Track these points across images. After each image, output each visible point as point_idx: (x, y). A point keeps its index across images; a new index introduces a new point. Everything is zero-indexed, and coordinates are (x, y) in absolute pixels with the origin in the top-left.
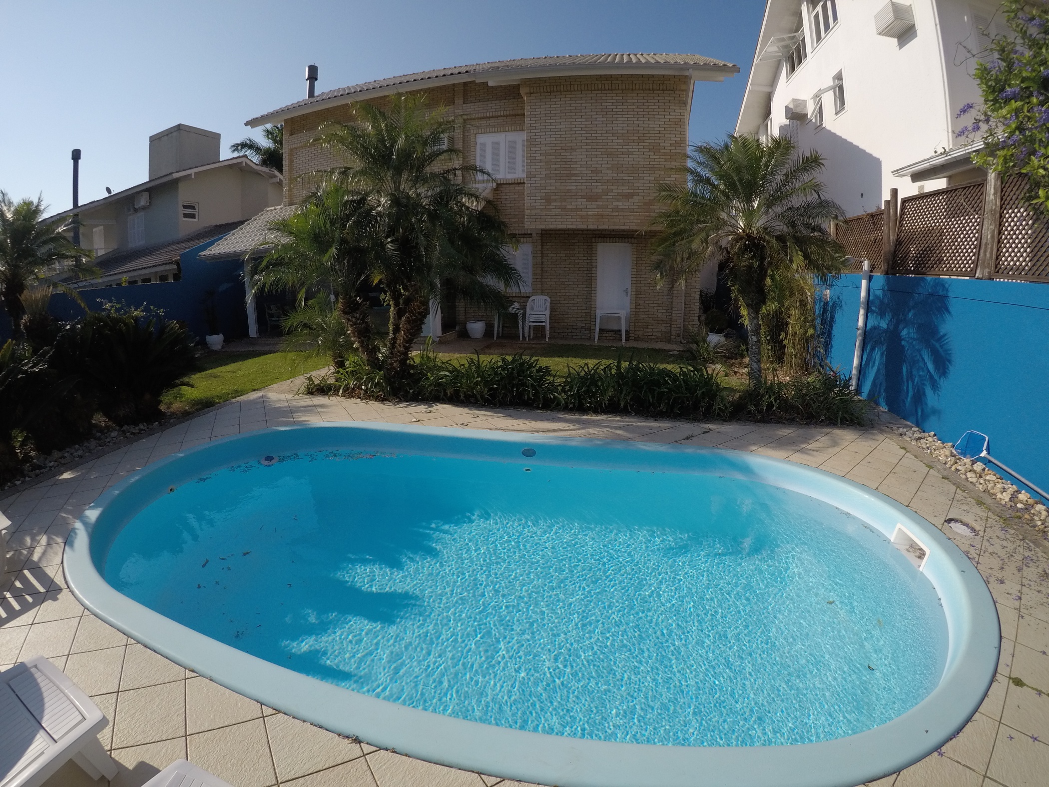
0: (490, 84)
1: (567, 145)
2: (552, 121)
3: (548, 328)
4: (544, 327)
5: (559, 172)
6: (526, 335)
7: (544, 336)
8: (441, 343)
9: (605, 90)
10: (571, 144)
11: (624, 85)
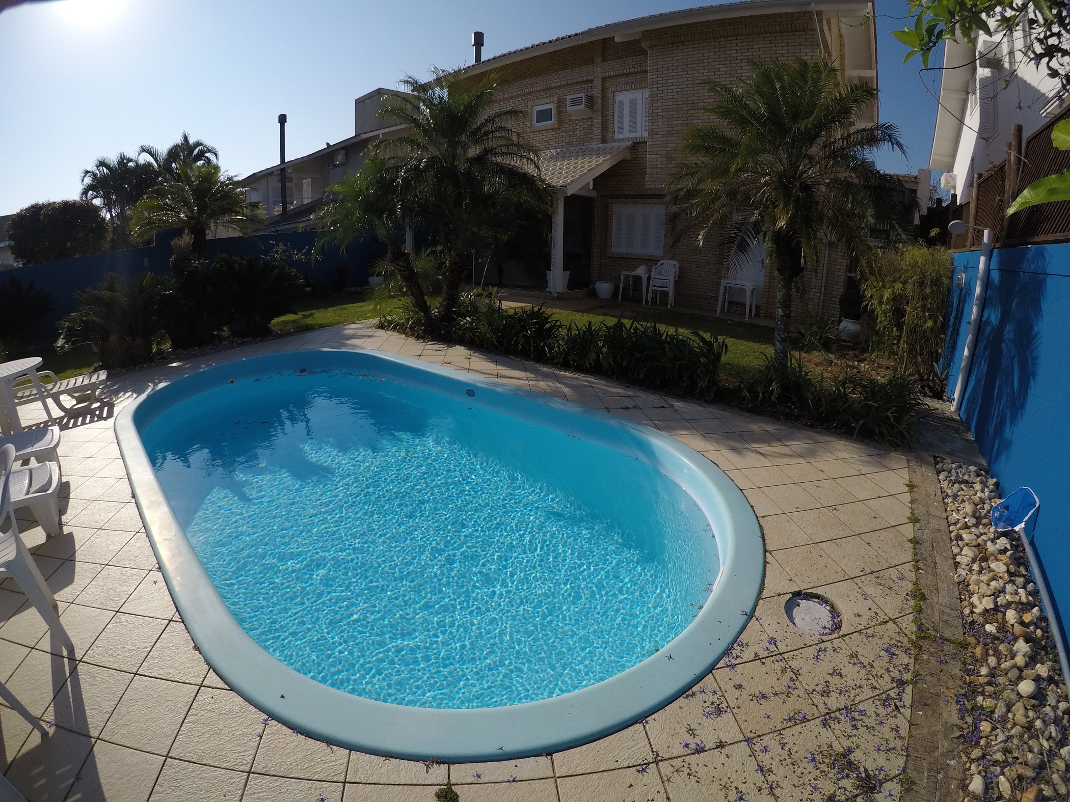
0: (617, 40)
1: (690, 99)
2: (674, 74)
3: (671, 294)
4: (666, 293)
5: (680, 128)
6: (649, 299)
7: (667, 304)
8: (561, 300)
9: (728, 36)
10: (692, 98)
11: (747, 29)
